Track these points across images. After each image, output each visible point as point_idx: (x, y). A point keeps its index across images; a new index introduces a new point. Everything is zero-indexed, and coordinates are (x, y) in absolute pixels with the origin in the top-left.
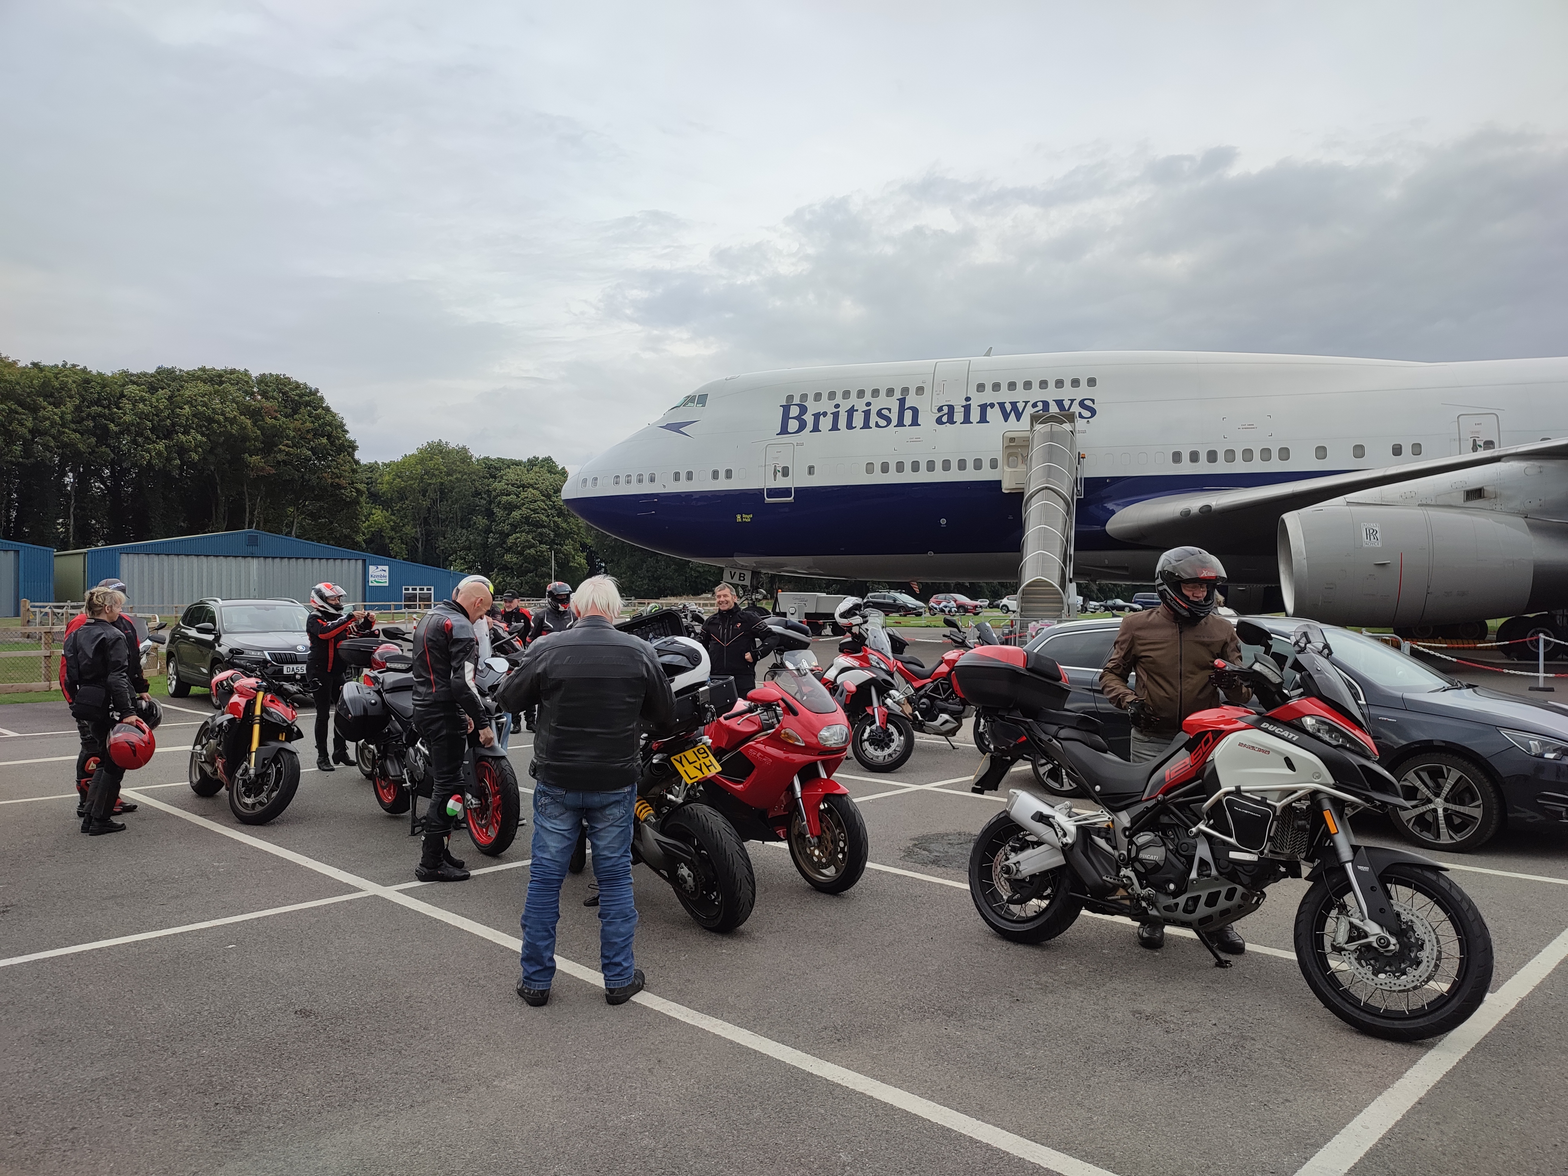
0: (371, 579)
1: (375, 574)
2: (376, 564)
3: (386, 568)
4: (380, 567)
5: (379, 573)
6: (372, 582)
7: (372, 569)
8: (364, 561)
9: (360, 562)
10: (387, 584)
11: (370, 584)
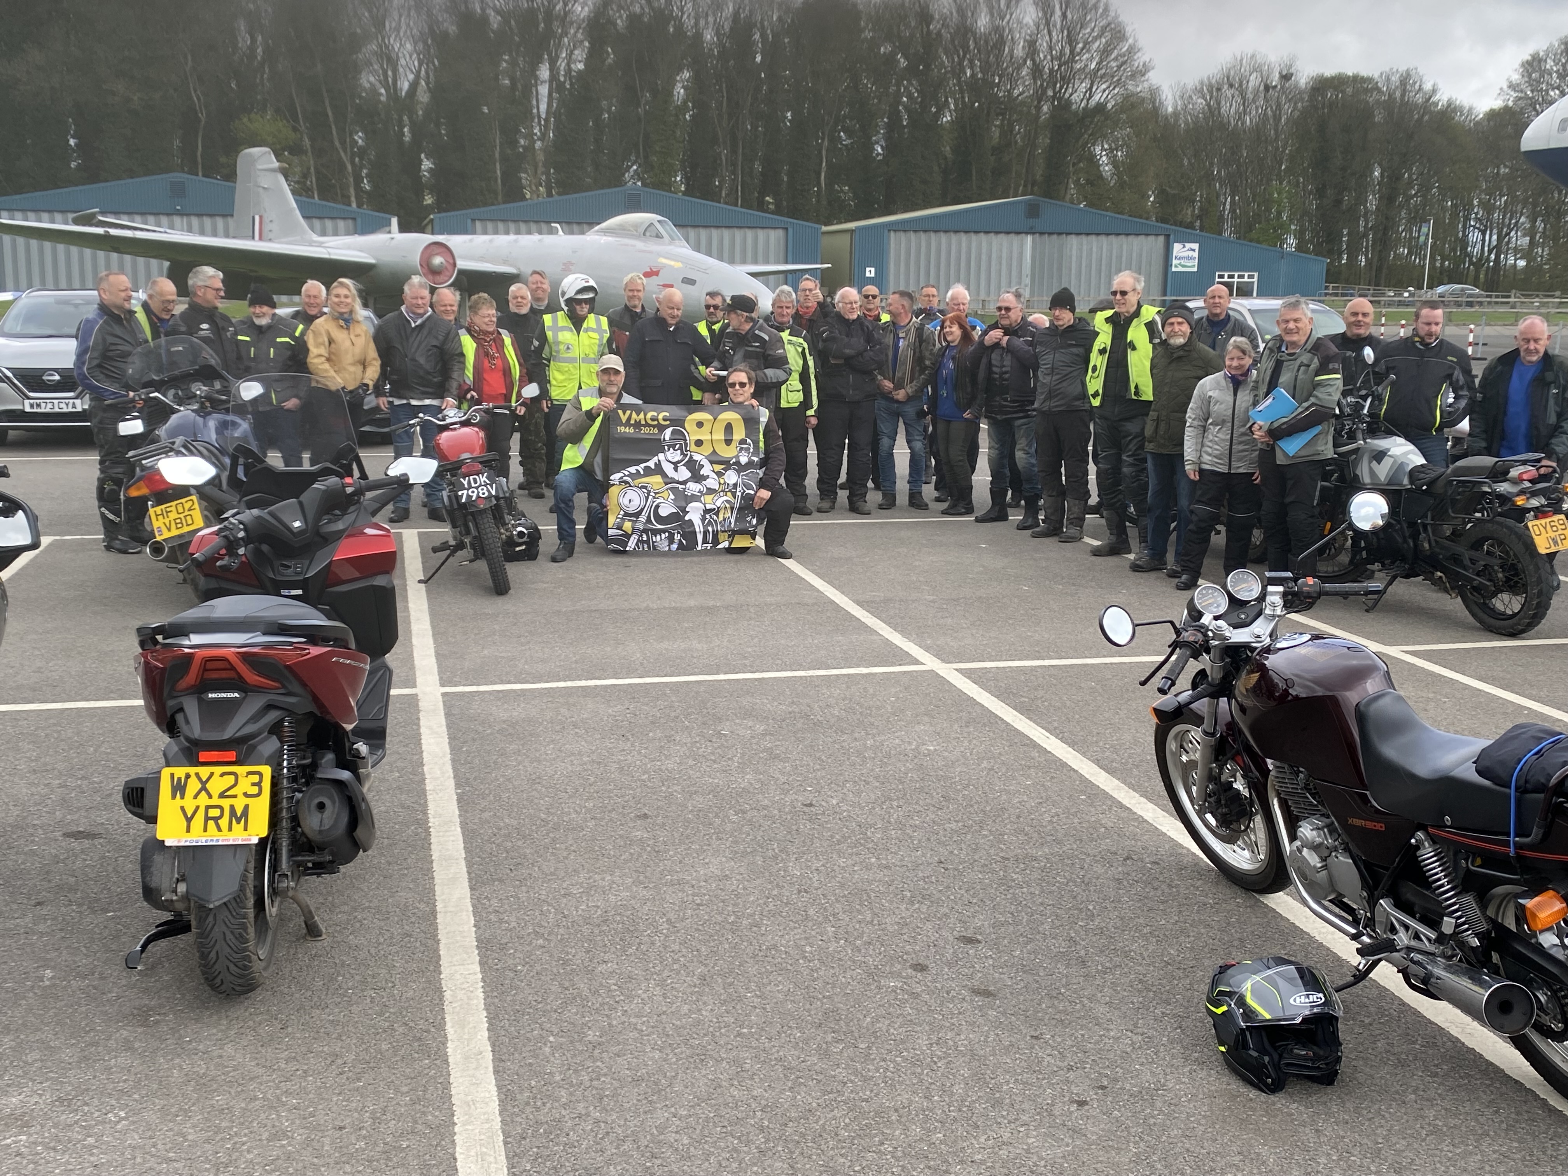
0: (1175, 262)
1: (1181, 255)
2: (1183, 240)
3: (1196, 246)
4: (1188, 246)
5: (1185, 254)
6: (1176, 266)
7: (1177, 247)
8: (1167, 236)
9: (1161, 239)
10: (1195, 269)
11: (1174, 269)
